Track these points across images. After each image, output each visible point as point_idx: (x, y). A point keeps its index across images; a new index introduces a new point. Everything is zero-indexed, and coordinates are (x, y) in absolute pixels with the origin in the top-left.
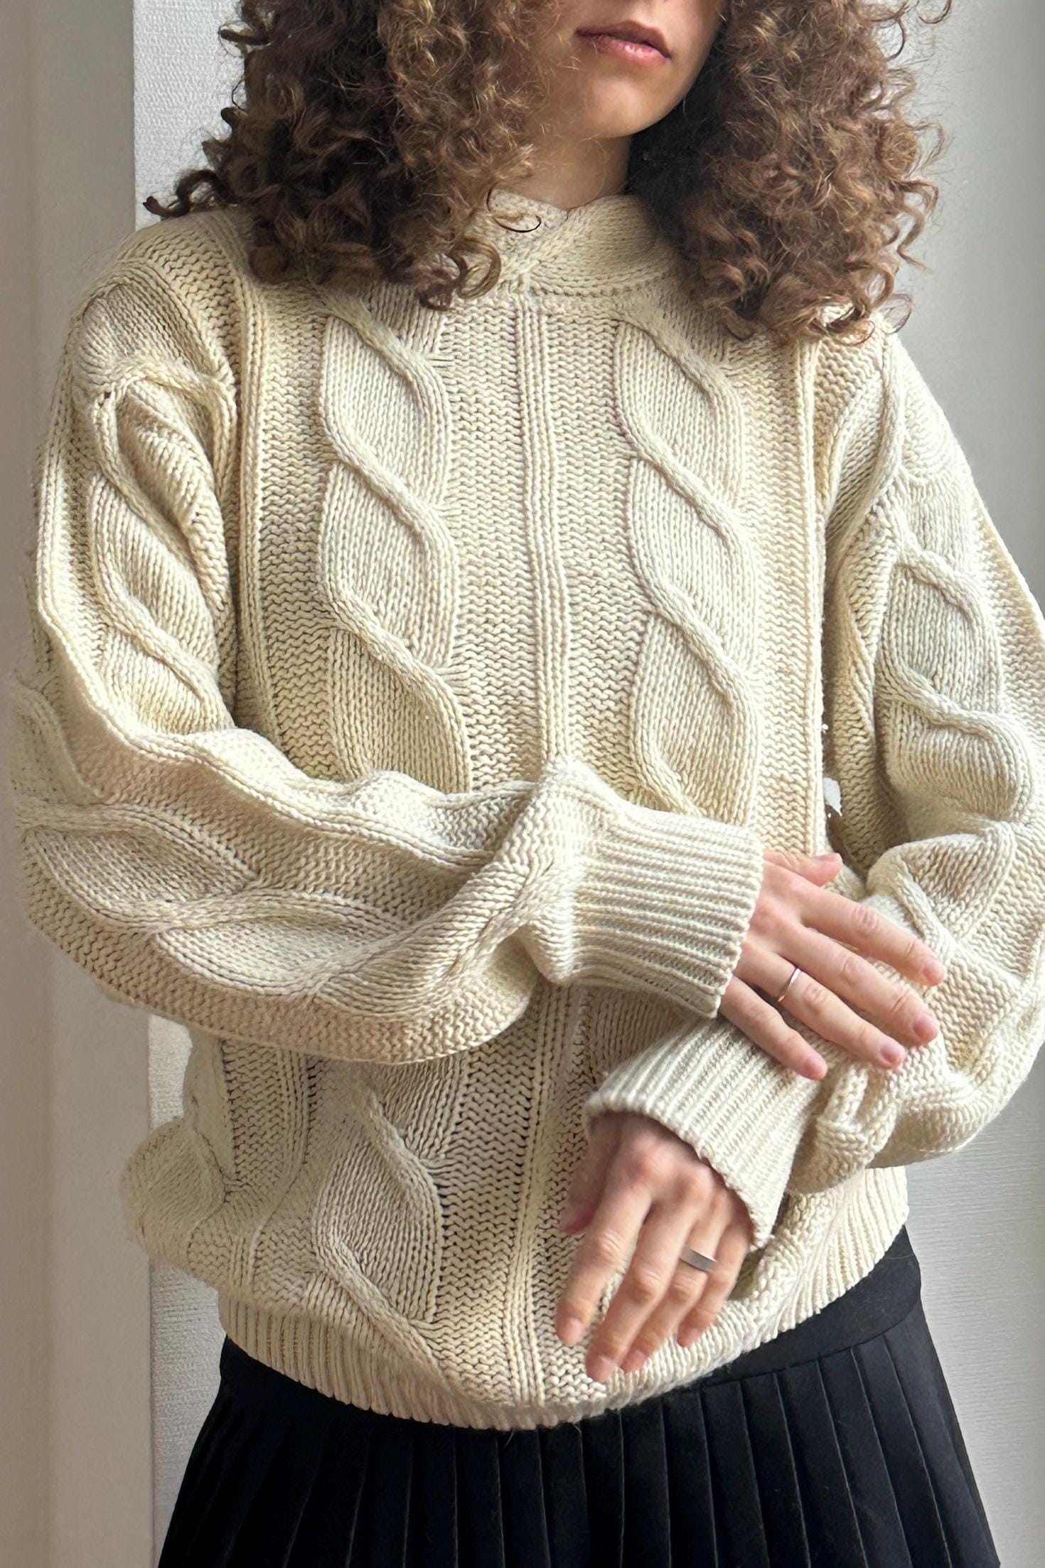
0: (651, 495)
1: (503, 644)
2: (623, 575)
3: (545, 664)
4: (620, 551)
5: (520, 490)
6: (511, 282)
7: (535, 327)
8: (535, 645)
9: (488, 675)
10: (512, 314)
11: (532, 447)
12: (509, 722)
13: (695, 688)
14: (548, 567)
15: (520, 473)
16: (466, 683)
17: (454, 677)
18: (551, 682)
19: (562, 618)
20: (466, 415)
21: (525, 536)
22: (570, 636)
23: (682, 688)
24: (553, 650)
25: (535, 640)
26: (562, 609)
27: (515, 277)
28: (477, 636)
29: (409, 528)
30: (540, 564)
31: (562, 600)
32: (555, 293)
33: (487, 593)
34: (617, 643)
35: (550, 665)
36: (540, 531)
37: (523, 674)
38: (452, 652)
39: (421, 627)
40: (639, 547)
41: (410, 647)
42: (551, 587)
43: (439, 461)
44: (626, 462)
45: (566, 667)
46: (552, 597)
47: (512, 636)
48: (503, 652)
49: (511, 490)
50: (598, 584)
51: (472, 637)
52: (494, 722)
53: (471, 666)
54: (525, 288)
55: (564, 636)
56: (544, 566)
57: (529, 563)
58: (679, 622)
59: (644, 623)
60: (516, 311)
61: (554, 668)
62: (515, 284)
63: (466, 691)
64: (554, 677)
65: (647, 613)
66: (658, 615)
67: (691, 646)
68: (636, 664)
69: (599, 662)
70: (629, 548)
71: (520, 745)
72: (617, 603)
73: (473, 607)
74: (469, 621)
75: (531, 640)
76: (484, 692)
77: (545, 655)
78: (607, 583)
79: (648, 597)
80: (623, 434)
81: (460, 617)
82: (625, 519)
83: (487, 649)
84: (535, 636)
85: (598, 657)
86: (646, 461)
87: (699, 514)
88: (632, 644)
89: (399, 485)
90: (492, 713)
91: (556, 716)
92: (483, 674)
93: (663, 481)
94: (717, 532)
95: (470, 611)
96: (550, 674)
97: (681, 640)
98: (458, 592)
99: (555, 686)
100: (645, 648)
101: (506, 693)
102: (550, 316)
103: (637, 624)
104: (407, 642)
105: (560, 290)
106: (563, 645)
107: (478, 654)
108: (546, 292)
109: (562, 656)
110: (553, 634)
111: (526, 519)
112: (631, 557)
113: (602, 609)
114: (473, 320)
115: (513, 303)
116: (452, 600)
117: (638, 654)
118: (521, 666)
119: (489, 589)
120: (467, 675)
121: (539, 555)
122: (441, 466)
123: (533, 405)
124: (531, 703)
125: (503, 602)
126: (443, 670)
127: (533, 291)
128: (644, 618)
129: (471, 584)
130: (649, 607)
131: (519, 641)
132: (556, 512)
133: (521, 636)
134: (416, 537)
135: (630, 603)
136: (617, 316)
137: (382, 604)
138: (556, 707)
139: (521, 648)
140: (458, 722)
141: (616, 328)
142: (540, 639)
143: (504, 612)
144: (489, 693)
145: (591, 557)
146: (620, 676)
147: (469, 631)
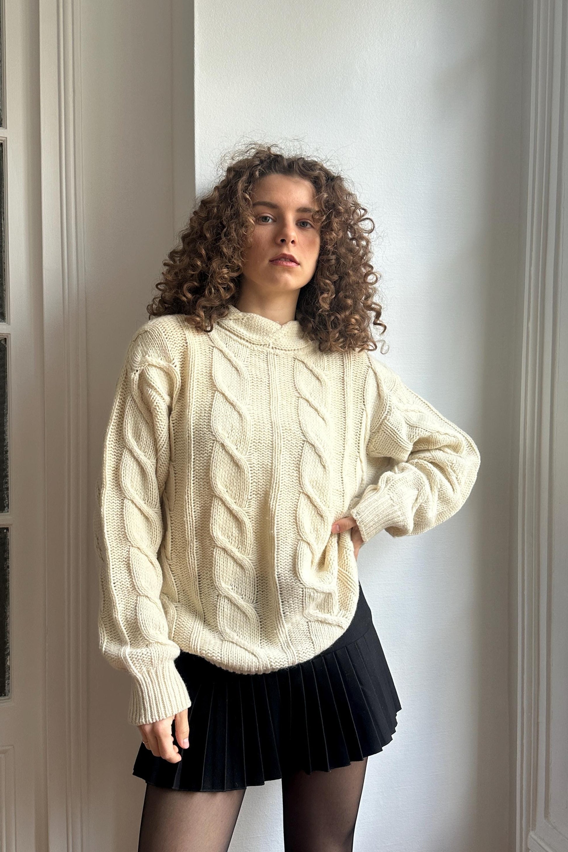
0: (305, 408)
1: (263, 449)
2: (298, 430)
3: (275, 456)
4: (297, 423)
5: (269, 404)
6: (266, 345)
7: (273, 358)
8: (272, 450)
9: (258, 458)
10: (266, 354)
11: (272, 392)
12: (263, 473)
13: (317, 463)
14: (277, 427)
15: (269, 399)
16: (252, 461)
17: (249, 459)
18: (276, 461)
19: (280, 442)
20: (254, 381)
21: (271, 417)
22: (283, 448)
23: (314, 463)
24: (278, 452)
25: (272, 448)
26: (281, 439)
27: (268, 343)
28: (256, 446)
29: (238, 412)
30: (275, 426)
31: (281, 436)
32: (279, 349)
33: (259, 434)
34: (295, 450)
35: (276, 456)
36: (275, 416)
37: (268, 459)
38: (248, 451)
39: (240, 443)
40: (302, 421)
41: (237, 449)
42: (278, 433)
43: (246, 394)
44: (298, 399)
45: (281, 457)
46: (278, 436)
47: (266, 447)
48: (263, 452)
49: (266, 404)
50: (291, 432)
51: (254, 447)
52: (259, 473)
53: (254, 456)
54: (271, 347)
55: (281, 448)
56: (276, 426)
57: (272, 425)
58: (313, 444)
59: (303, 444)
60: (267, 353)
61: (277, 457)
62: (268, 346)
63: (252, 463)
64: (278, 460)
65: (304, 441)
66: (307, 441)
67: (316, 451)
68: (301, 456)
69: (291, 456)
70: (300, 421)
71: (266, 480)
72: (296, 438)
73: (255, 438)
74: (254, 442)
75: (271, 449)
76: (257, 463)
77: (275, 453)
78: (293, 432)
79: (304, 436)
80: (297, 390)
81: (251, 441)
82: (298, 414)
83: (258, 451)
84: (273, 447)
85: (290, 454)
86: (303, 398)
87: (318, 413)
88: (300, 450)
89: (235, 400)
90: (259, 470)
91: (277, 471)
92: (257, 458)
93: (308, 404)
94: (323, 419)
95: (254, 439)
96: (276, 459)
97: (314, 449)
98: (252, 433)
99: (278, 462)
100: (303, 451)
101: (263, 464)
102: (277, 355)
103: (301, 444)
104: (236, 447)
105: (280, 348)
106: (280, 450)
107: (256, 452)
108: (276, 348)
109: (280, 453)
110: (278, 447)
111: (270, 412)
112: (300, 424)
113: (292, 440)
114: (255, 355)
115: (267, 351)
116: (250, 435)
117: (301, 453)
118: (268, 456)
119: (260, 432)
120: (252, 458)
121: (274, 423)
122: (247, 395)
123: (273, 380)
124: (270, 467)
125: (264, 437)
126: (246, 457)
127: (272, 348)
128: (303, 442)
129: (255, 430)
130: (305, 439)
131: (268, 449)
132: (279, 411)
133: (268, 447)
134: (240, 415)
135: (299, 438)
136: (295, 357)
137: (230, 434)
138: (277, 468)
139: (268, 451)
140: (248, 472)
141: (294, 360)
142: (274, 448)
143: (264, 440)
144: (258, 464)
145: (289, 424)
146: (297, 460)
147: (254, 445)
